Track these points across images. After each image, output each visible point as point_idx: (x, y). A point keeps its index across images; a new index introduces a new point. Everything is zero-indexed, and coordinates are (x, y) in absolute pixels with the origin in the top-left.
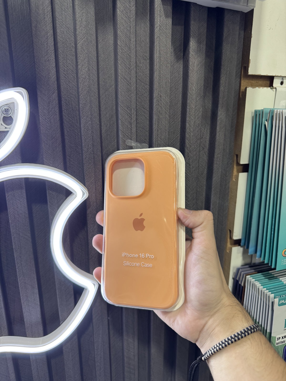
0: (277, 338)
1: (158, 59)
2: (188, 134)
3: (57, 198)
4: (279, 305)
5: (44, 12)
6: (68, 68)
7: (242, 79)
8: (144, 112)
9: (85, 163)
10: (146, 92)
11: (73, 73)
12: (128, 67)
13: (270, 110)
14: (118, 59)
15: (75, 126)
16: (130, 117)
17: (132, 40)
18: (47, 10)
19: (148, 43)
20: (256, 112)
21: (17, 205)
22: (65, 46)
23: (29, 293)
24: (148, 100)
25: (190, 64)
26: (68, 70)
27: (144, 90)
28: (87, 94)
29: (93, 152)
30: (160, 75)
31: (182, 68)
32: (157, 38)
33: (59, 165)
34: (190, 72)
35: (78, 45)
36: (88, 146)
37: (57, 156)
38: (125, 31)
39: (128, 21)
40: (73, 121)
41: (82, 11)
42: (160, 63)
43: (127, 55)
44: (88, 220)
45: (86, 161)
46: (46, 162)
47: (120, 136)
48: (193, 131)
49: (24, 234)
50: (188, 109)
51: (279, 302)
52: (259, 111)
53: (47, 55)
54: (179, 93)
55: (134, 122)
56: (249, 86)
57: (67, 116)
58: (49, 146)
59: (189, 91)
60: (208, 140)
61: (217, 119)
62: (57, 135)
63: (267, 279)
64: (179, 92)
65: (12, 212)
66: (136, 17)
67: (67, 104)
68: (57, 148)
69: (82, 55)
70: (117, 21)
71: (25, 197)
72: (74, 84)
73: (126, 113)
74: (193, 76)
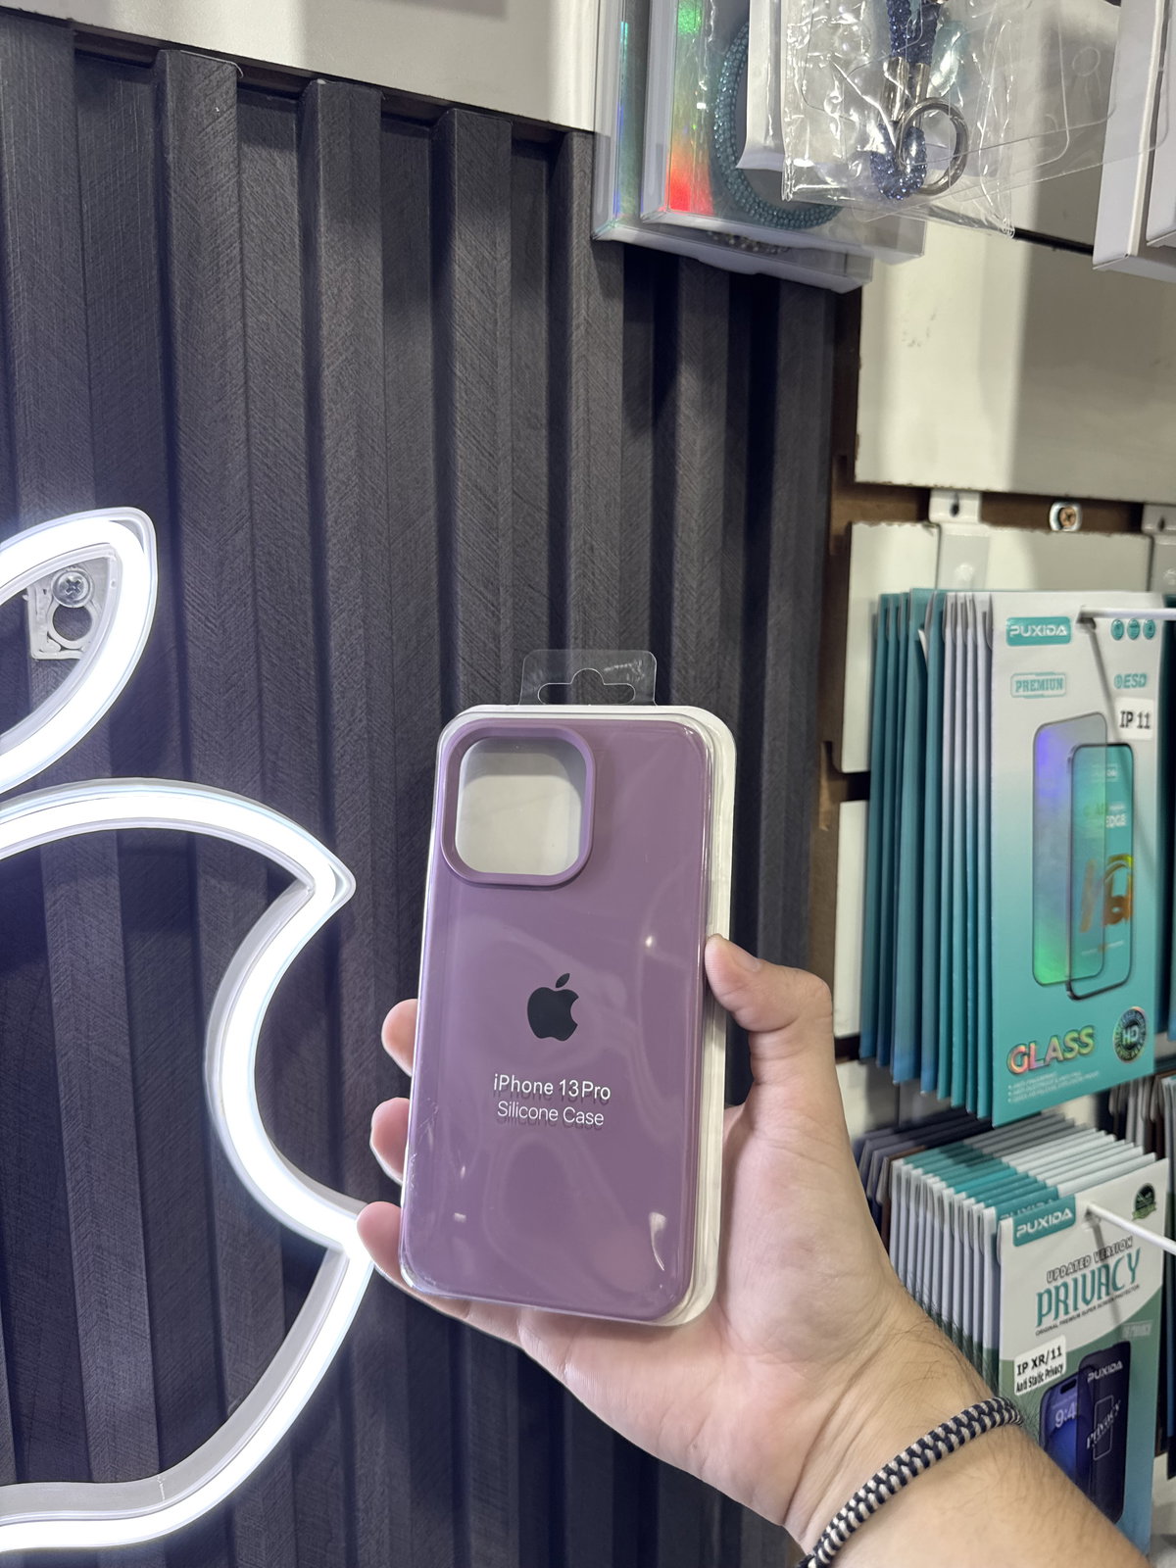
0: (1019, 1367)
1: (581, 429)
2: (679, 671)
3: (236, 904)
4: (1019, 1241)
5: (217, 264)
6: (277, 444)
7: (834, 495)
8: (531, 598)
9: (340, 773)
10: (537, 534)
11: (296, 465)
12: (490, 455)
13: (930, 597)
14: (454, 424)
15: (299, 646)
16: (494, 615)
17: (501, 361)
18: (228, 255)
19: (544, 374)
20: (885, 599)
21: (86, 937)
22: (272, 372)
23: (110, 1291)
24: (546, 560)
25: (682, 447)
26: (281, 452)
27: (531, 527)
28: (351, 535)
29: (369, 732)
30: (589, 481)
31: (650, 457)
32: (578, 361)
33: (248, 782)
34: (681, 472)
35: (326, 373)
36: (353, 712)
37: (242, 750)
38: (479, 333)
39: (490, 302)
40: (294, 628)
41: (343, 266)
42: (589, 442)
43: (486, 413)
44: (344, 983)
45: (344, 767)
46: (202, 773)
47: (461, 678)
48: (697, 662)
49: (105, 1048)
50: (676, 593)
51: (1016, 1231)
52: (896, 597)
53: (220, 400)
54: (641, 539)
55: (507, 631)
56: (859, 520)
57: (273, 611)
58: (217, 715)
59: (679, 534)
60: (737, 693)
61: (765, 623)
62: (246, 675)
63: (963, 1165)
64: (642, 535)
65: (64, 963)
66: (511, 291)
67: (272, 570)
68: (244, 724)
69: (338, 406)
70: (452, 301)
71: (118, 904)
72: (298, 499)
73: (481, 600)
74: (690, 487)
